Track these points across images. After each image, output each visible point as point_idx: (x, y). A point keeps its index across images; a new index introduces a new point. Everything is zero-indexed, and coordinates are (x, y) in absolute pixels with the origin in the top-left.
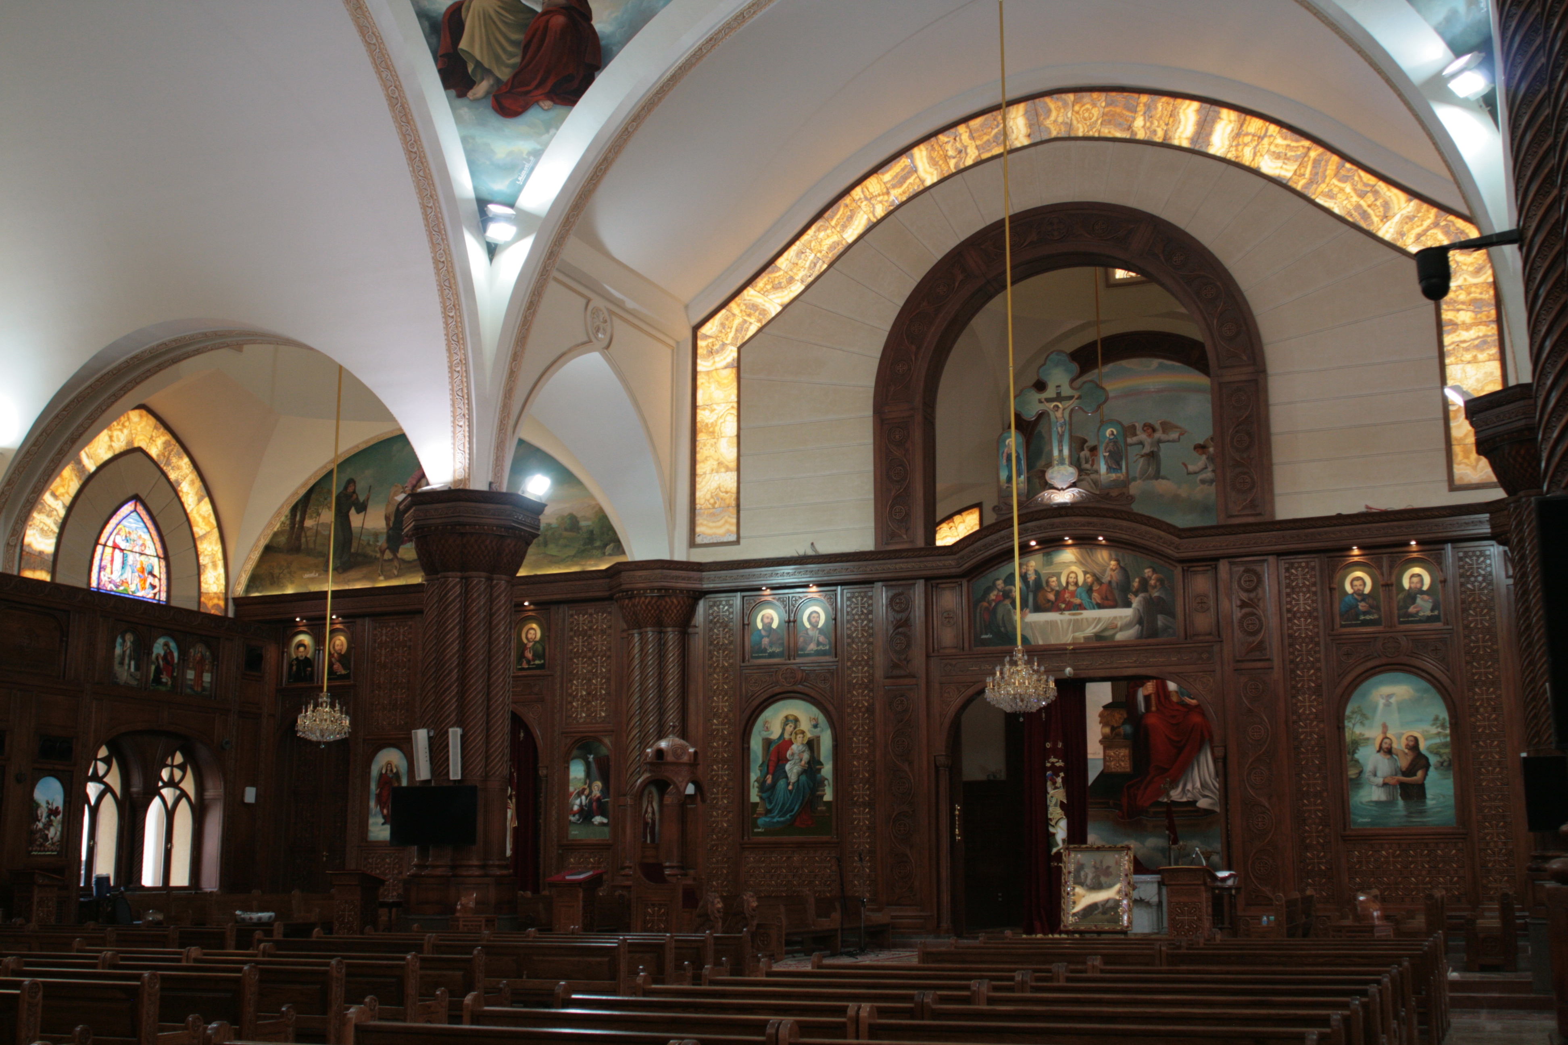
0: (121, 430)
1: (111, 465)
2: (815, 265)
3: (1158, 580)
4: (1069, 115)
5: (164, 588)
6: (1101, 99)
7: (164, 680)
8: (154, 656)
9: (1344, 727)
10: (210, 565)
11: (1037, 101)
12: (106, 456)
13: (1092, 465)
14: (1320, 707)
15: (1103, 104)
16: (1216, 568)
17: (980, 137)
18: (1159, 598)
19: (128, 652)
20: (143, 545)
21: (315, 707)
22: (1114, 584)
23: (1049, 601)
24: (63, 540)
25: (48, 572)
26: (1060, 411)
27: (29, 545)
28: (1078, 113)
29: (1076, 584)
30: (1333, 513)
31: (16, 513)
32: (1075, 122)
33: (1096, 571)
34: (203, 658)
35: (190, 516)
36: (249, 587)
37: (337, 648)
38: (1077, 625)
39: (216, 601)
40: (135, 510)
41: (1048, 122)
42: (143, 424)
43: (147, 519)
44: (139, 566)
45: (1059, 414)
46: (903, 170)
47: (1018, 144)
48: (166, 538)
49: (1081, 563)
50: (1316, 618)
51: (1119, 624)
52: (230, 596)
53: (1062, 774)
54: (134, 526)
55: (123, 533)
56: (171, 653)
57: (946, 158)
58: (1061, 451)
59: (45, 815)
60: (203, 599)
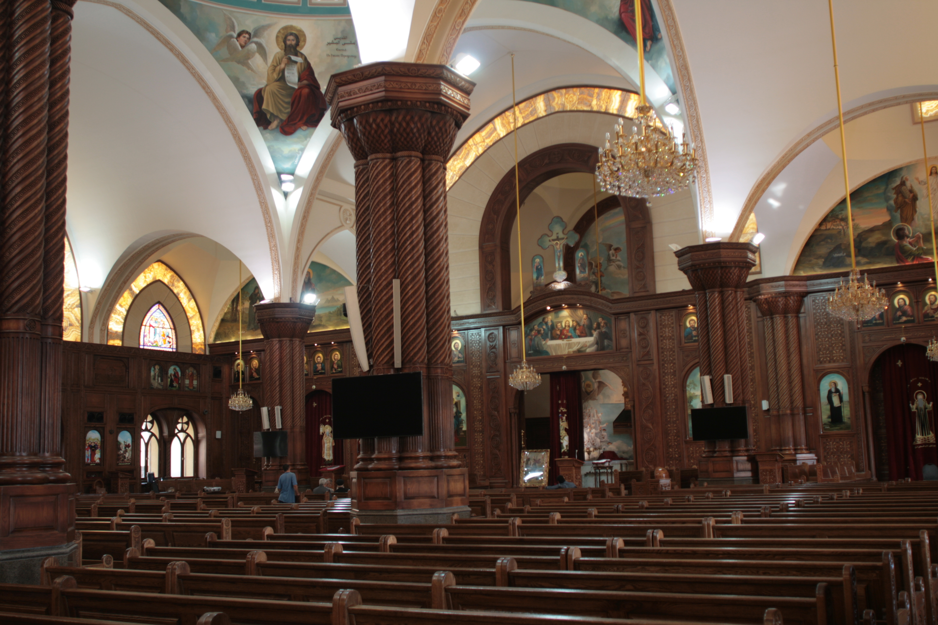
0: (150, 273)
1: (146, 289)
2: (453, 177)
3: (605, 323)
4: (563, 100)
5: (175, 342)
6: (577, 91)
7: (175, 385)
8: (169, 374)
9: (686, 390)
10: (196, 330)
11: (549, 93)
12: (144, 285)
13: (616, 257)
14: (675, 381)
15: (579, 94)
16: (629, 317)
17: (524, 112)
18: (605, 332)
19: (157, 374)
20: (164, 324)
21: (237, 395)
23: (557, 335)
24: (126, 325)
25: (120, 340)
26: (559, 245)
27: (111, 329)
28: (567, 98)
30: (680, 289)
31: (104, 315)
32: (566, 103)
33: (578, 320)
34: (192, 374)
35: (185, 309)
36: (216, 339)
37: (254, 366)
38: (570, 346)
39: (200, 346)
40: (159, 309)
41: (554, 104)
42: (160, 268)
43: (164, 312)
44: (162, 334)
45: (558, 246)
46: (490, 130)
47: (541, 115)
48: (174, 320)
49: (571, 316)
50: (673, 339)
51: (588, 345)
52: (207, 343)
53: (566, 415)
54: (159, 316)
55: (154, 320)
56: (177, 373)
57: (509, 123)
58: (559, 264)
59: (123, 447)
60: (194, 346)
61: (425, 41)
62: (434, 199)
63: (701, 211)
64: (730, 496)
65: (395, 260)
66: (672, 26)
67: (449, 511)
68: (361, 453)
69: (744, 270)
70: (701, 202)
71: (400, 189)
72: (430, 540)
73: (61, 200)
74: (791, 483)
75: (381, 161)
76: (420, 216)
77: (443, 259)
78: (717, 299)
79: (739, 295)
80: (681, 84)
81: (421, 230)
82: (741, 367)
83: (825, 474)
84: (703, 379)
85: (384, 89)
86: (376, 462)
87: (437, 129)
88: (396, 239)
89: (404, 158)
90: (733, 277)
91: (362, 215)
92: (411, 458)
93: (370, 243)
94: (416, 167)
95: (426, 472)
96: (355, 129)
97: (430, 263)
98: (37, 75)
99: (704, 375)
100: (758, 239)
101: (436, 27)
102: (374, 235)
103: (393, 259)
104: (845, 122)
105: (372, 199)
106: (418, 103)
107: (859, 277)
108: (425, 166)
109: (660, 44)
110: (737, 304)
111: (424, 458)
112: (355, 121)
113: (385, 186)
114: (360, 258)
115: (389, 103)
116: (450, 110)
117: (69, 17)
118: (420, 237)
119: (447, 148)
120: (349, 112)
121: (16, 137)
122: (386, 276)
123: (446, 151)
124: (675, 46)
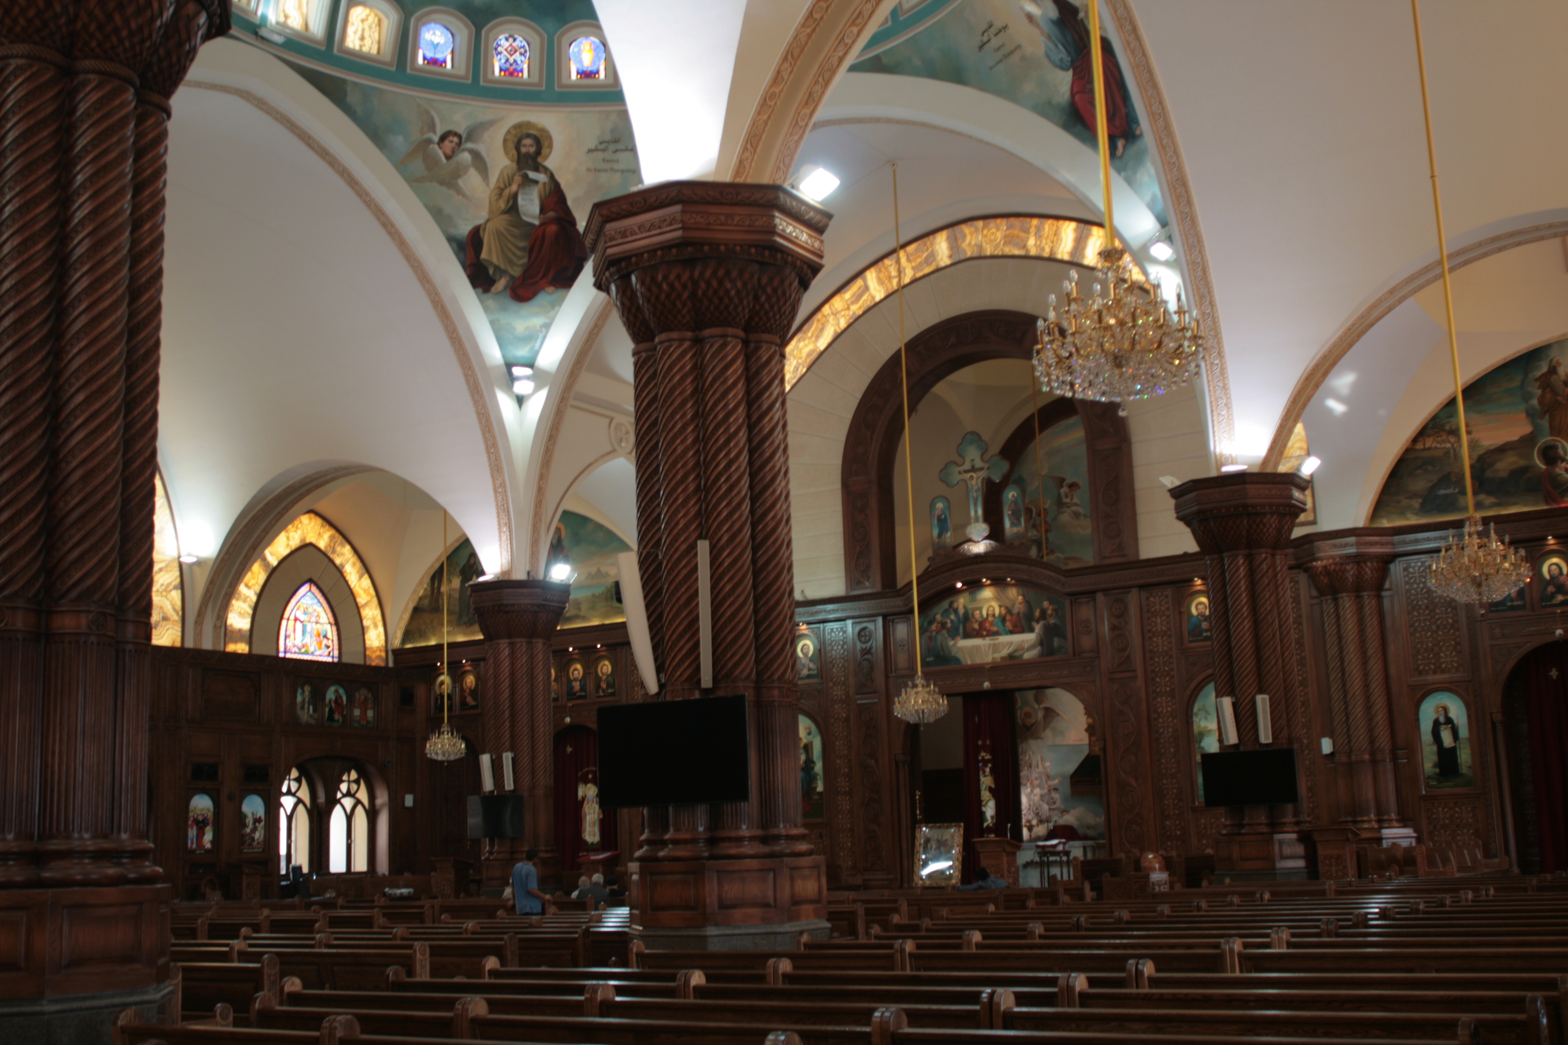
0: (296, 531)
1: (289, 559)
2: (797, 369)
3: (1053, 610)
4: (980, 238)
5: (336, 647)
6: (1003, 223)
7: (336, 718)
8: (327, 700)
9: (1192, 722)
10: (372, 626)
11: (956, 228)
12: (285, 552)
13: (1072, 499)
14: (1174, 707)
15: (1005, 228)
16: (1094, 600)
17: (915, 260)
18: (1055, 625)
19: (307, 699)
20: (318, 616)
21: (439, 735)
22: (1021, 615)
23: (974, 630)
24: (257, 618)
25: (246, 643)
26: (975, 480)
27: (231, 625)
28: (986, 236)
29: (994, 615)
30: (1179, 552)
31: (220, 602)
32: (984, 244)
33: (1008, 605)
34: (366, 699)
35: (354, 590)
36: (404, 640)
37: (468, 685)
38: (995, 648)
39: (378, 653)
40: (310, 590)
41: (964, 245)
42: (313, 524)
43: (319, 596)
44: (315, 632)
45: (974, 482)
46: (859, 289)
47: (942, 264)
48: (335, 609)
49: (997, 598)
50: (1169, 636)
51: (1026, 646)
52: (390, 648)
53: (990, 765)
54: (310, 602)
55: (302, 609)
56: (341, 697)
57: (890, 278)
58: (976, 512)
59: (251, 823)
60: (368, 653)
61: (749, 146)
62: (765, 407)
63: (1213, 421)
64: (1269, 901)
65: (701, 507)
66: (1159, 114)
67: (794, 929)
68: (646, 831)
69: (1287, 518)
70: (1212, 407)
71: (708, 390)
72: (762, 978)
73: (150, 414)
74: (1372, 878)
75: (676, 344)
76: (743, 435)
77: (781, 506)
78: (1242, 569)
79: (1278, 561)
80: (1175, 210)
81: (744, 458)
82: (1285, 681)
83: (1431, 862)
84: (1221, 703)
85: (680, 225)
86: (670, 846)
87: (769, 290)
88: (702, 473)
89: (714, 339)
90: (1268, 530)
91: (646, 433)
92: (730, 839)
93: (658, 479)
94: (734, 353)
95: (754, 864)
96: (633, 293)
97: (759, 512)
98: (112, 211)
99: (1222, 696)
100: (1310, 467)
101: (766, 123)
102: (666, 467)
103: (697, 507)
104: (1452, 270)
105: (662, 407)
106: (738, 248)
107: (1480, 528)
108: (749, 352)
109: (1139, 145)
110: (1275, 575)
111: (752, 839)
112: (633, 278)
113: (684, 386)
114: (643, 505)
115: (690, 249)
116: (790, 258)
117: (165, 116)
118: (742, 469)
119: (785, 322)
120: (623, 264)
121: (77, 312)
122: (686, 535)
123: (784, 327)
124: (1164, 148)
